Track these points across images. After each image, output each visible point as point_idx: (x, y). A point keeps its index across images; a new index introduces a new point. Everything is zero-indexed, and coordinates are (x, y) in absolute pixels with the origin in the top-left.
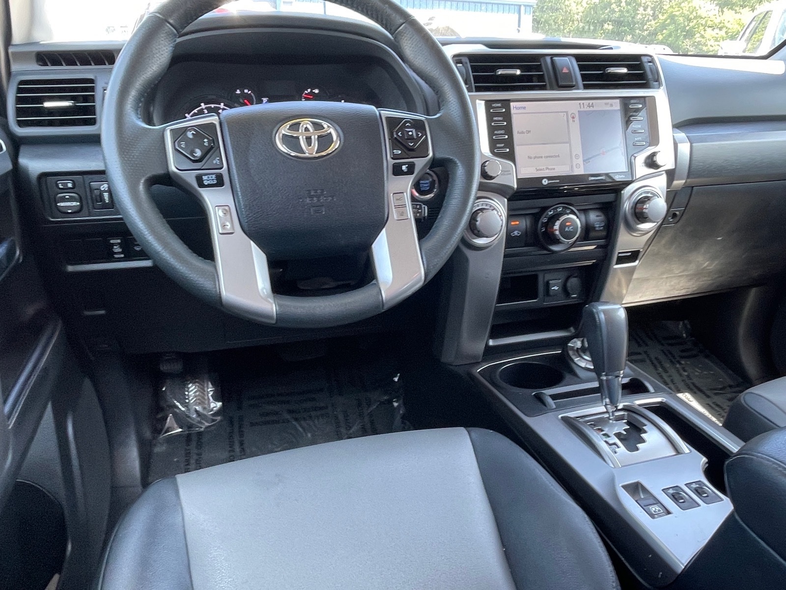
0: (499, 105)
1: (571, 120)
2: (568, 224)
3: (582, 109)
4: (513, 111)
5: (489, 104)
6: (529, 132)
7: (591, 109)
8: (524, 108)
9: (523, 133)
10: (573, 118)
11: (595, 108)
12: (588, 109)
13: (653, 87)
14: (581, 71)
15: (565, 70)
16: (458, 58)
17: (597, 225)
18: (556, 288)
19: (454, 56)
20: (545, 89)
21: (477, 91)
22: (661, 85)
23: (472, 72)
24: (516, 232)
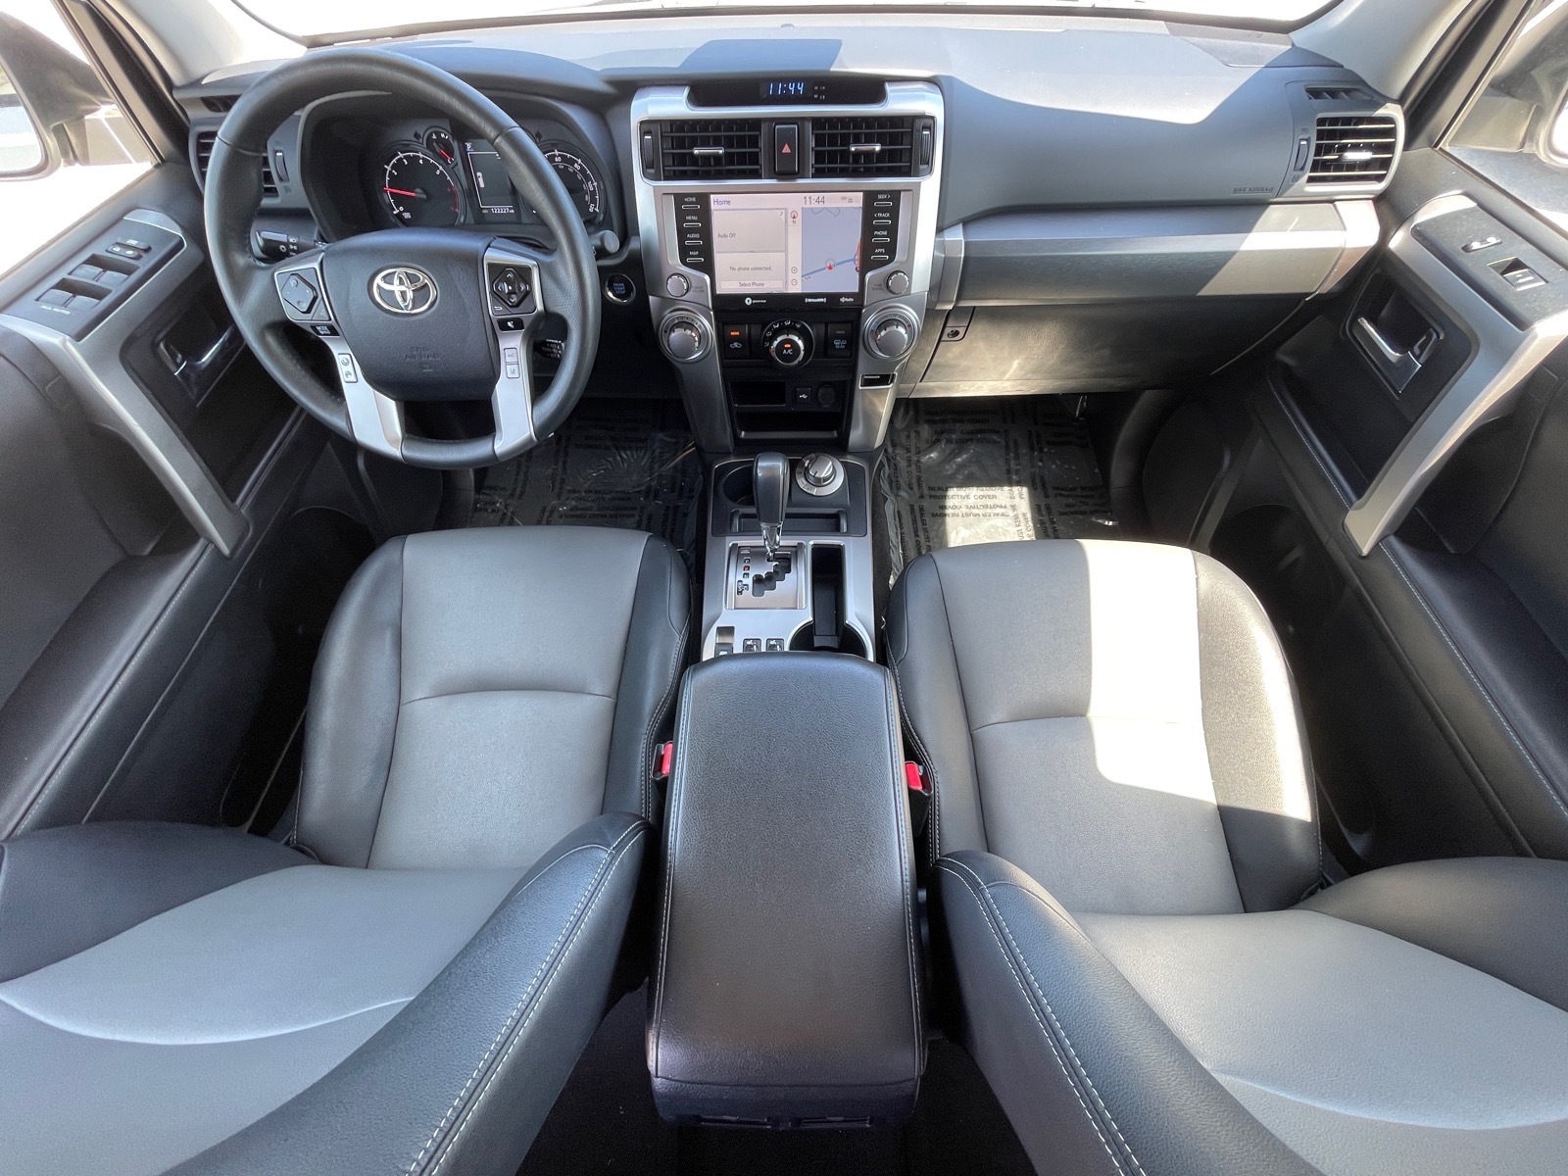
0: (694, 199)
1: (790, 220)
2: (786, 346)
3: (808, 206)
4: (713, 206)
5: (679, 198)
6: (733, 235)
7: (821, 205)
8: (729, 202)
9: (725, 236)
10: (794, 217)
11: (827, 205)
12: (816, 205)
13: (917, 175)
14: (816, 146)
15: (786, 149)
16: (647, 126)
17: (837, 343)
18: (804, 396)
19: (642, 123)
20: (759, 177)
21: (666, 179)
22: (931, 171)
23: (662, 149)
24: (736, 345)
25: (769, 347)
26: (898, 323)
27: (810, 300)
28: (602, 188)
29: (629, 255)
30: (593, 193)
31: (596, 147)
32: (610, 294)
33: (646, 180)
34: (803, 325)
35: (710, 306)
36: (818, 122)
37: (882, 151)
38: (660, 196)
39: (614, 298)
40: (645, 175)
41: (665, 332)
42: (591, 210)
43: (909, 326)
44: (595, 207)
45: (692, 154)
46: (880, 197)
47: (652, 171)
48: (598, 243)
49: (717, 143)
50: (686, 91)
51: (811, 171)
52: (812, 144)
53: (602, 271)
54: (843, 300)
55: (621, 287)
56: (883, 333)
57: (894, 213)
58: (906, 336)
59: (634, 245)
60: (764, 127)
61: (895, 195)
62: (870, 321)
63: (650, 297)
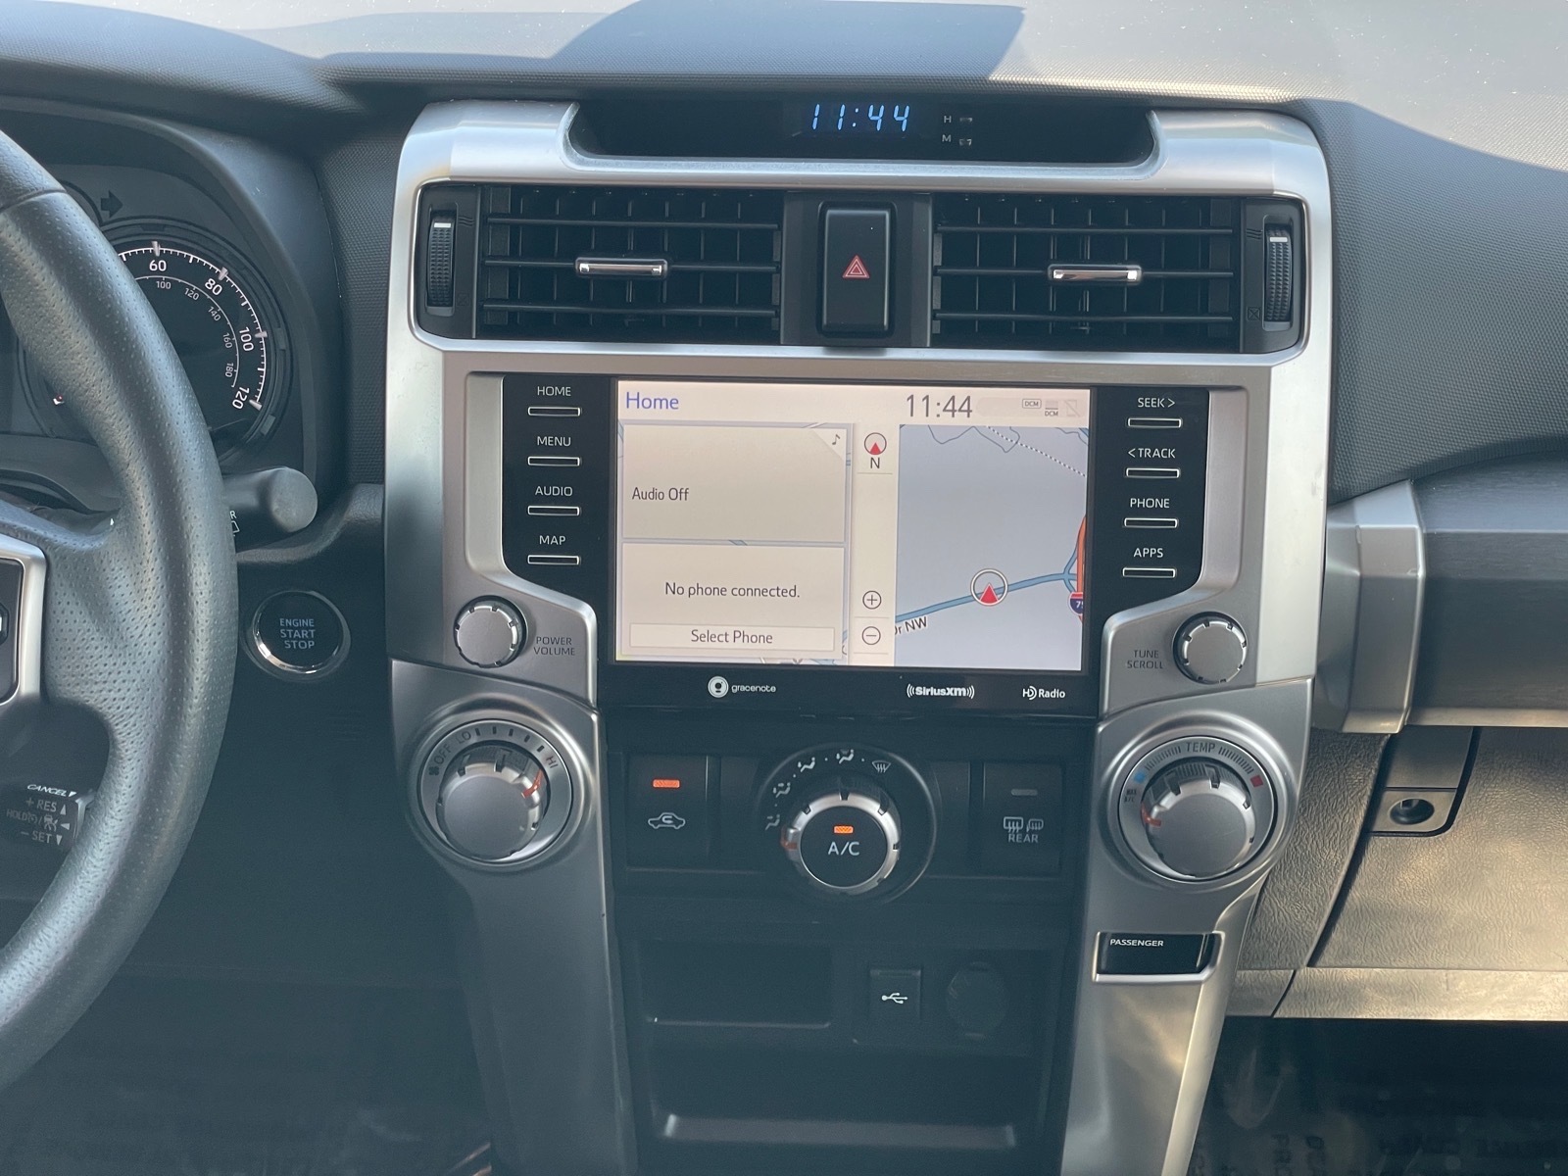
0: (565, 391)
1: (863, 457)
2: (838, 830)
3: (920, 419)
4: (624, 412)
5: (519, 387)
6: (681, 493)
7: (960, 419)
8: (672, 403)
9: (655, 495)
10: (875, 450)
11: (975, 419)
12: (946, 419)
13: (1257, 347)
14: (946, 263)
15: (856, 270)
16: (439, 198)
17: (1012, 826)
18: (896, 998)
19: (428, 189)
20: (773, 339)
21: (487, 332)
22: (1300, 338)
23: (483, 255)
24: (666, 819)
25: (780, 833)
26: (1220, 771)
27: (920, 691)
28: (283, 345)
29: (342, 537)
30: (250, 361)
31: (281, 244)
32: (264, 651)
33: (421, 334)
34: (896, 766)
35: (591, 696)
36: (950, 203)
37: (1145, 280)
38: (459, 379)
39: (275, 661)
40: (423, 320)
41: (434, 771)
42: (238, 404)
43: (1258, 781)
44: (252, 396)
45: (573, 271)
46: (1143, 403)
47: (445, 312)
48: (250, 500)
49: (647, 247)
50: (567, 116)
51: (930, 327)
52: (934, 255)
53: (249, 582)
54: (1031, 693)
55: (302, 630)
56: (1169, 801)
57: (1192, 449)
58: (1248, 814)
59: (362, 507)
60: (790, 213)
61: (1192, 401)
62: (1123, 760)
63: (396, 665)
